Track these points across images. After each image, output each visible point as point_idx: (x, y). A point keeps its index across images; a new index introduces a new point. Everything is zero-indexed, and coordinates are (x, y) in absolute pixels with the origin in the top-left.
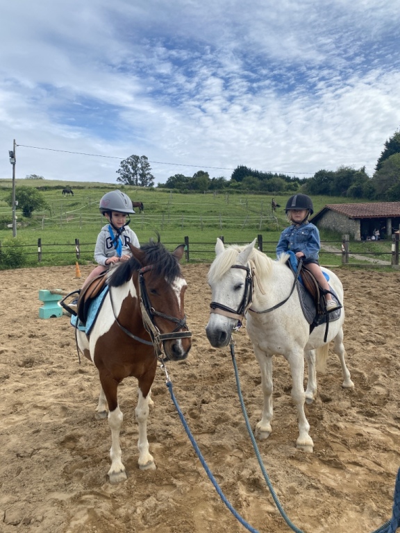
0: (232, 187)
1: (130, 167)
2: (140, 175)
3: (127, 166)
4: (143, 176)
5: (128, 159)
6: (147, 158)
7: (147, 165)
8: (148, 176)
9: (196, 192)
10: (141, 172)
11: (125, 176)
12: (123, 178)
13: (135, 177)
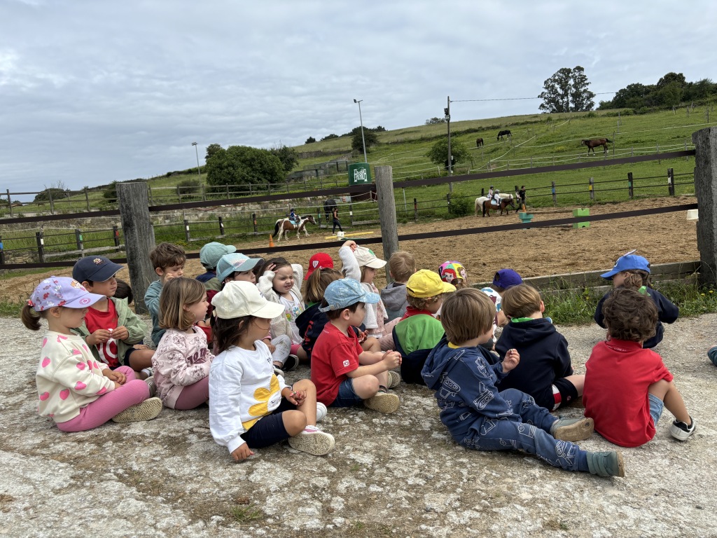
2: (572, 95)
4: (576, 96)
7: (583, 78)
8: (585, 95)
9: (661, 109)
10: (574, 90)
11: (551, 101)
12: (548, 104)
13: (565, 100)
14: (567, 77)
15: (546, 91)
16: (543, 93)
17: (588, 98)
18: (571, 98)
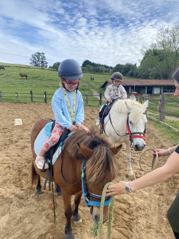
2: (41, 62)
3: (35, 57)
4: (42, 62)
5: (35, 54)
6: (44, 54)
10: (41, 60)
11: (34, 62)
13: (39, 63)
14: (39, 55)
15: (32, 58)
17: (46, 64)
18: (40, 63)
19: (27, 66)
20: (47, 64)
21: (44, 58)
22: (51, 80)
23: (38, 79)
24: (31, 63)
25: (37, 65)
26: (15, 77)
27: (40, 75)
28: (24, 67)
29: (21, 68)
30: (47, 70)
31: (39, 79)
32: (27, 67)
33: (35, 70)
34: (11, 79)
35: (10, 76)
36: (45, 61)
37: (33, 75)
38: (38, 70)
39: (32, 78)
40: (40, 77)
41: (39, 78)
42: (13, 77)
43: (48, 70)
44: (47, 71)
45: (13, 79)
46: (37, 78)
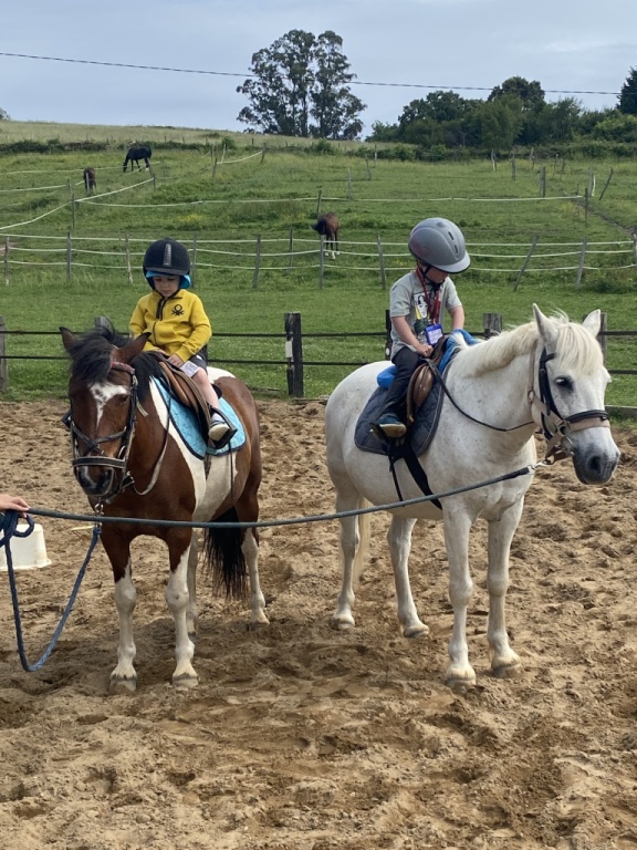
0: (603, 134)
1: (282, 71)
2: (315, 97)
3: (272, 70)
4: (325, 100)
5: (277, 44)
6: (339, 40)
7: (340, 62)
8: (343, 102)
10: (318, 87)
11: (267, 104)
12: (260, 111)
13: (300, 107)
14: (305, 51)
15: (256, 79)
16: (248, 81)
17: (351, 111)
18: (311, 105)
19: (215, 135)
20: (361, 116)
21: (336, 67)
22: (368, 225)
23: (281, 223)
24: (245, 112)
25: (291, 121)
26: (125, 215)
27: (294, 195)
28: (193, 147)
29: (174, 153)
30: (350, 154)
31: (285, 227)
32: (212, 142)
33: (268, 158)
34: (95, 232)
35: (91, 210)
36: (344, 93)
37: (250, 195)
38: (288, 158)
39: (236, 219)
40: (295, 211)
41: (287, 219)
42: (111, 218)
43: (361, 153)
44: (351, 162)
45: (113, 232)
46: (274, 217)
